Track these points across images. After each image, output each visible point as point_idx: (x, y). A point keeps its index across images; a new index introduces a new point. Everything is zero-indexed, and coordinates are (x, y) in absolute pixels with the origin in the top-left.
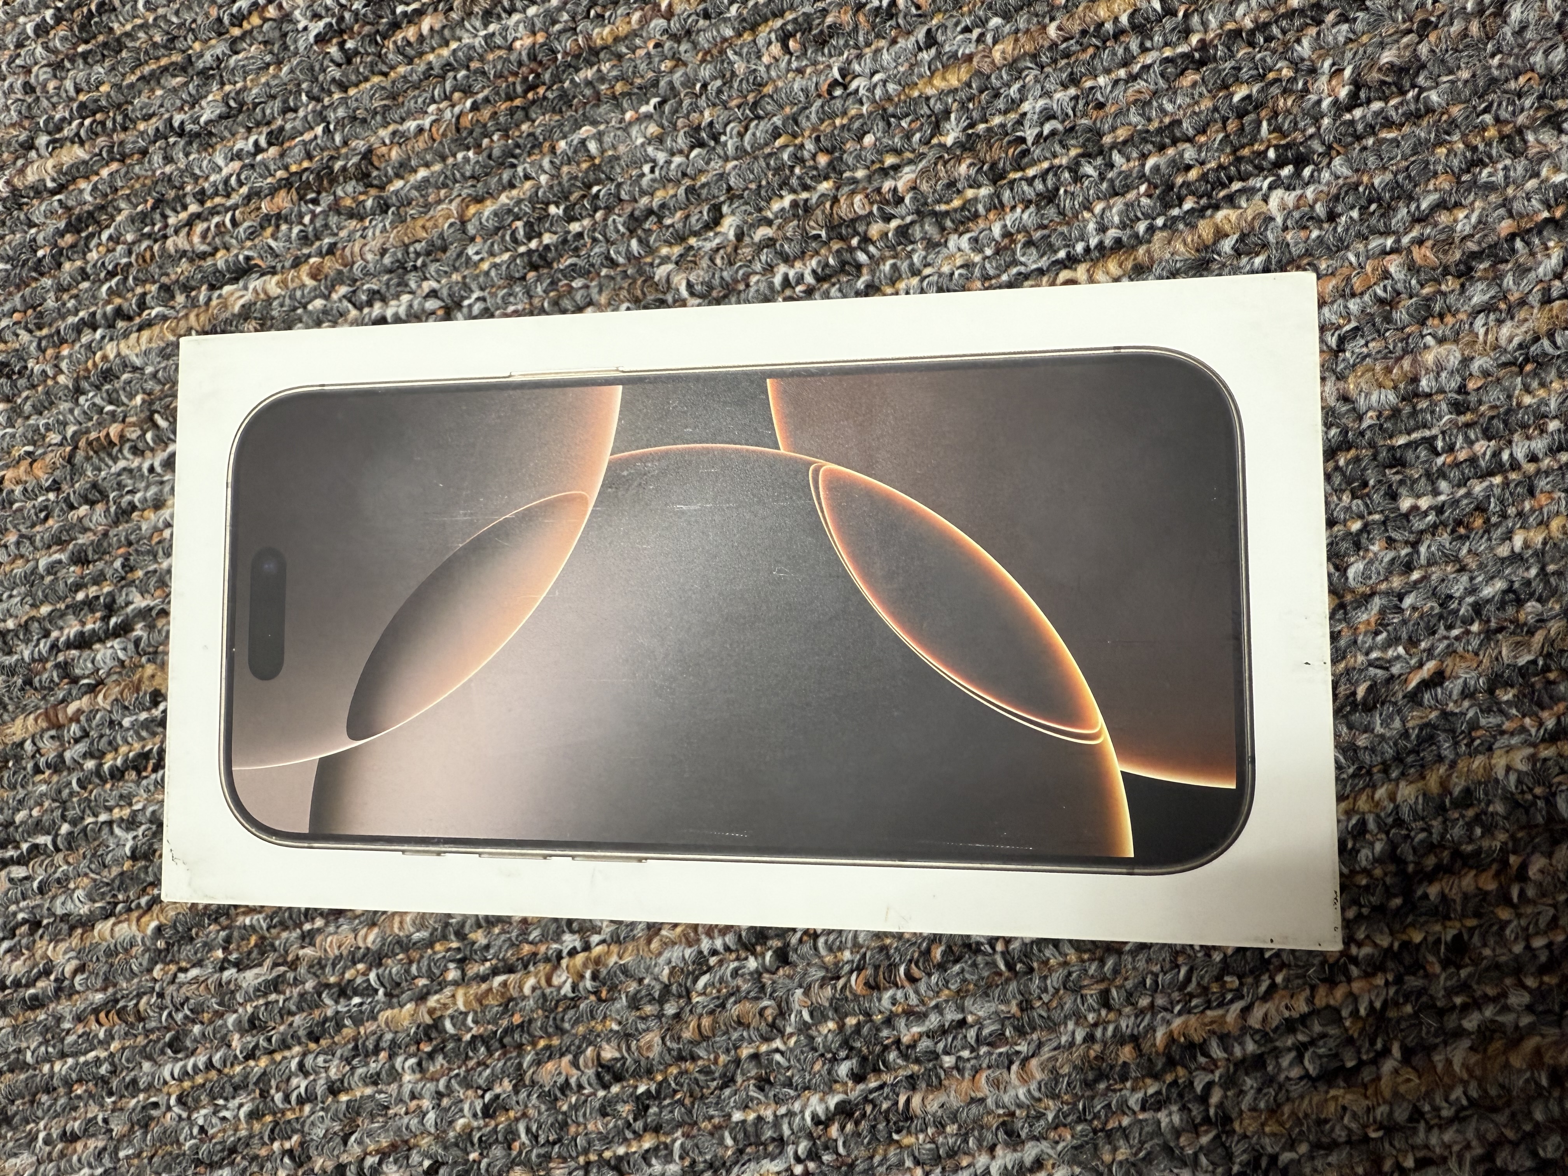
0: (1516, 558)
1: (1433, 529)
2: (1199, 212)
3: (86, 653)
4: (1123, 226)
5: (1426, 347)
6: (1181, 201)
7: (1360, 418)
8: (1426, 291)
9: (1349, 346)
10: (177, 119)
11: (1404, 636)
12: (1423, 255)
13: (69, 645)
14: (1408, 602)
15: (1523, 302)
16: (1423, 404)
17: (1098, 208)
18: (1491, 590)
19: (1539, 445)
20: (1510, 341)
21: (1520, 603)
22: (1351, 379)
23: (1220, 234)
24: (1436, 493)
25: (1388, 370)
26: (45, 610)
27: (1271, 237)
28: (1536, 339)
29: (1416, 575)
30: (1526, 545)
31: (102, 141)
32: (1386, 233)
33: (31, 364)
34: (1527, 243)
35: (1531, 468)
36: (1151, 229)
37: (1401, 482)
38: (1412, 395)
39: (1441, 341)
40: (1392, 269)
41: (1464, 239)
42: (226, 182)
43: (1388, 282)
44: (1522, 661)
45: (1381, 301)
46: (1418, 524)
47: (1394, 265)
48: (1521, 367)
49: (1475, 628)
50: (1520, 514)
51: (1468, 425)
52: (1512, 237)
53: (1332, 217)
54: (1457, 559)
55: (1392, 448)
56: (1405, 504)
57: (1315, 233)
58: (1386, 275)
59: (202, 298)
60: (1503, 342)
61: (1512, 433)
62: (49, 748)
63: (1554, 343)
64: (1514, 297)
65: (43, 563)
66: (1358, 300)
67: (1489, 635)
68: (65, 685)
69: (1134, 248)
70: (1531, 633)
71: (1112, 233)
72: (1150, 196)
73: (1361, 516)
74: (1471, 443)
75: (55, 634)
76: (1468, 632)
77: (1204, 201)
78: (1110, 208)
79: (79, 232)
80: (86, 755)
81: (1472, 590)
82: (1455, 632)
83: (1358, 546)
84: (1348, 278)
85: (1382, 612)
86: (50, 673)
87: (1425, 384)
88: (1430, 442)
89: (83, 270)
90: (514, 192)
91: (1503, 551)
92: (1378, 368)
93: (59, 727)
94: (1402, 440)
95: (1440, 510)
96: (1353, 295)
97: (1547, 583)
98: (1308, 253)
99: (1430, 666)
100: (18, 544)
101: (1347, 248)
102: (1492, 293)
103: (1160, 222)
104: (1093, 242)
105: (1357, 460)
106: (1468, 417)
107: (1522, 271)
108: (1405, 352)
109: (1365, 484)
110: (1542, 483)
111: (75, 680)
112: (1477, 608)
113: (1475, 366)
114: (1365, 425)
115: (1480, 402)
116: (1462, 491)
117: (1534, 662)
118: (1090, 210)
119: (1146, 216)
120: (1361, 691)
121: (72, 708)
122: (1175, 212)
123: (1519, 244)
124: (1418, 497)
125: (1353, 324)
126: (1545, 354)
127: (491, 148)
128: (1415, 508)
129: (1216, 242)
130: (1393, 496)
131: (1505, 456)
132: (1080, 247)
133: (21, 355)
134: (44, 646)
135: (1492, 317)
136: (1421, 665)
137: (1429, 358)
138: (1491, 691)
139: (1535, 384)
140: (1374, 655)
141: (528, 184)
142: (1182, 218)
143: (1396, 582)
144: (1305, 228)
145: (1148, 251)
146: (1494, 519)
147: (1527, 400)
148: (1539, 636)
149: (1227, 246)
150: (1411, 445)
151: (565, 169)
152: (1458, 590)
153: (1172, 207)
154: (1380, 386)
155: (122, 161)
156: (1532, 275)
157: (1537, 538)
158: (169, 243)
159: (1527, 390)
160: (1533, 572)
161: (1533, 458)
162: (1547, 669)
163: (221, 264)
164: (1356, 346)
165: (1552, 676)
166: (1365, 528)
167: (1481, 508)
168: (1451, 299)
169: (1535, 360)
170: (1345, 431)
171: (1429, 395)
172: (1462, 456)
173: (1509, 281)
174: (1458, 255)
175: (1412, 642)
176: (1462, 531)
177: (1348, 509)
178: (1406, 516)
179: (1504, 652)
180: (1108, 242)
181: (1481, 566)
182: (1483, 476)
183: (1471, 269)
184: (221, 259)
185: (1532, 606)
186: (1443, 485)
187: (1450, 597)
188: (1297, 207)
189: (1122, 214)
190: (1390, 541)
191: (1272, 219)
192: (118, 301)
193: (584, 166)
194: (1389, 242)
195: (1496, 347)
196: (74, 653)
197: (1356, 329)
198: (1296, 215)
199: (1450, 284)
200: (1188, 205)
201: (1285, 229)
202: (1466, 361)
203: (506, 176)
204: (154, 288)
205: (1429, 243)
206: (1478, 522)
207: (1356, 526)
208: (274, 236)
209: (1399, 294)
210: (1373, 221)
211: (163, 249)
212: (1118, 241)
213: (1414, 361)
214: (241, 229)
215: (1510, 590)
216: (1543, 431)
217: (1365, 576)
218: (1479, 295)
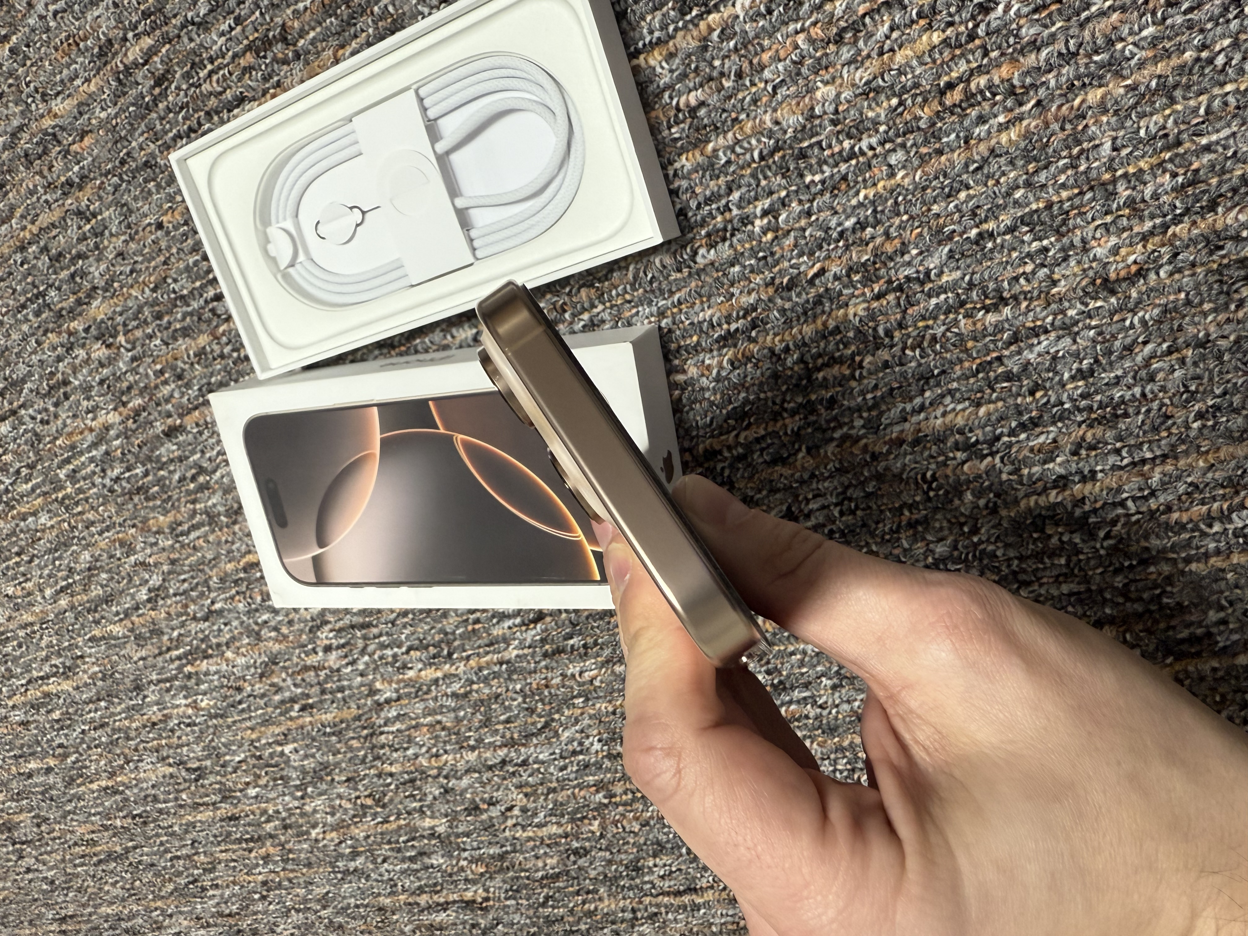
0: (861, 205)
1: (821, 193)
2: (700, 16)
3: (221, 303)
4: (662, 29)
5: (818, 88)
6: (691, 9)
7: (785, 132)
8: (818, 54)
9: (779, 91)
10: (190, 15)
11: (806, 251)
12: (817, 32)
13: (213, 300)
14: (807, 233)
15: (869, 56)
16: (817, 122)
17: (649, 18)
18: (849, 224)
19: (874, 141)
20: (861, 79)
21: (863, 229)
22: (779, 112)
23: (711, 30)
24: (823, 172)
25: (798, 104)
26: (198, 284)
27: (737, 29)
28: (875, 78)
29: (814, 218)
30: (866, 197)
31: (158, 32)
32: (796, 21)
33: (159, 160)
34: (872, 18)
35: (870, 153)
36: (676, 30)
37: (806, 168)
38: (811, 117)
39: (826, 83)
40: (800, 43)
41: (838, 20)
42: (221, 49)
43: (798, 51)
44: (863, 260)
45: (794, 62)
46: (813, 190)
47: (800, 39)
48: (868, 95)
49: (841, 244)
50: (865, 180)
51: (839, 132)
52: (864, 16)
53: (770, 12)
54: (833, 208)
55: (801, 148)
56: (808, 179)
57: (761, 24)
58: (797, 47)
59: (225, 117)
60: (857, 81)
61: (862, 133)
62: (216, 347)
63: (883, 79)
64: (864, 53)
65: (191, 261)
66: (782, 63)
67: (847, 247)
68: (215, 319)
69: (667, 42)
70: (867, 244)
71: (657, 34)
72: (673, 9)
73: (785, 188)
74: (841, 143)
75: (205, 295)
76: (837, 247)
77: (703, 9)
78: (654, 18)
79: (160, 85)
80: (233, 350)
81: (840, 224)
82: (832, 247)
83: (784, 205)
84: (777, 51)
85: (796, 238)
86: (207, 315)
87: (818, 111)
88: (819, 143)
89: (168, 107)
90: (358, 40)
91: (854, 202)
92: (794, 102)
93: (218, 338)
94: (805, 144)
95: (823, 182)
96: (780, 60)
97: (876, 217)
98: (757, 36)
99: (818, 266)
100: (178, 253)
101: (778, 30)
102: (852, 53)
103: (680, 24)
104: (647, 40)
105: (783, 157)
106: (839, 127)
107: (870, 35)
108: (807, 92)
109: (788, 170)
110: (874, 162)
111: (219, 316)
112: (841, 234)
113: (843, 96)
114: (787, 136)
115: (845, 119)
116: (835, 170)
117: (869, 260)
118: (644, 20)
119: (673, 22)
120: (785, 280)
121: (221, 329)
122: (688, 17)
123: (867, 20)
124: (813, 175)
125: (781, 78)
126: (879, 87)
127: (342, 15)
128: (813, 181)
129: (710, 34)
130: (802, 176)
131: (856, 149)
132: (640, 44)
133: (152, 155)
134: (202, 301)
135: (853, 66)
136: (814, 265)
137: (819, 94)
138: (849, 276)
139: (873, 105)
140: (793, 261)
141: (364, 34)
142: (691, 21)
143: (803, 223)
144: (756, 21)
145: (675, 45)
146: (852, 184)
147: (871, 114)
148: (871, 246)
149: (715, 35)
150: (811, 146)
151: (380, 24)
152: (833, 223)
153: (686, 14)
154: (794, 113)
155: (170, 43)
156: (874, 38)
157: (871, 193)
158: (203, 88)
159: (870, 107)
160: (870, 212)
161: (872, 148)
162: (875, 263)
163: (229, 97)
164: (782, 92)
165: (877, 266)
166: (788, 195)
167: (844, 178)
168: (832, 58)
169: (874, 90)
170: (777, 141)
171: (820, 117)
172: (837, 149)
173: (861, 43)
174: (835, 30)
175: (811, 254)
176: (836, 192)
177: (780, 185)
178: (808, 187)
179: (854, 255)
180: (654, 40)
181: (844, 211)
182: (846, 161)
183: (842, 38)
184: (229, 94)
185: (869, 230)
186: (825, 168)
187: (830, 228)
188: (751, 8)
189: (661, 21)
190: (800, 202)
191: (737, 17)
192: (188, 122)
193: (389, 20)
194: (799, 26)
195: (854, 85)
196: (215, 303)
197: (783, 81)
198: (751, 13)
199: (832, 48)
200: (694, 13)
201: (745, 22)
202: (838, 95)
203: (352, 30)
204: (202, 114)
205: (819, 25)
206: (843, 187)
207: (783, 193)
208: (250, 78)
209: (803, 57)
210: (791, 12)
211: (201, 92)
212: (659, 39)
213: (811, 99)
214: (234, 77)
215: (858, 222)
216: (877, 131)
217: (787, 221)
218: (846, 53)
